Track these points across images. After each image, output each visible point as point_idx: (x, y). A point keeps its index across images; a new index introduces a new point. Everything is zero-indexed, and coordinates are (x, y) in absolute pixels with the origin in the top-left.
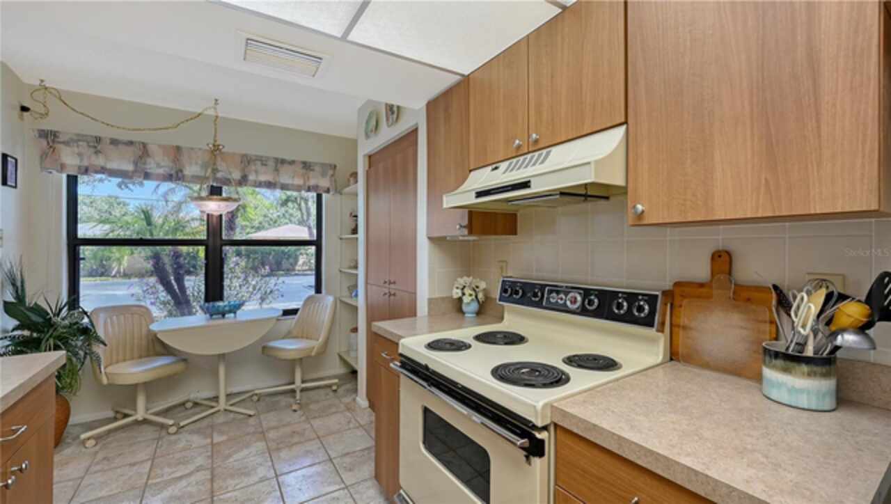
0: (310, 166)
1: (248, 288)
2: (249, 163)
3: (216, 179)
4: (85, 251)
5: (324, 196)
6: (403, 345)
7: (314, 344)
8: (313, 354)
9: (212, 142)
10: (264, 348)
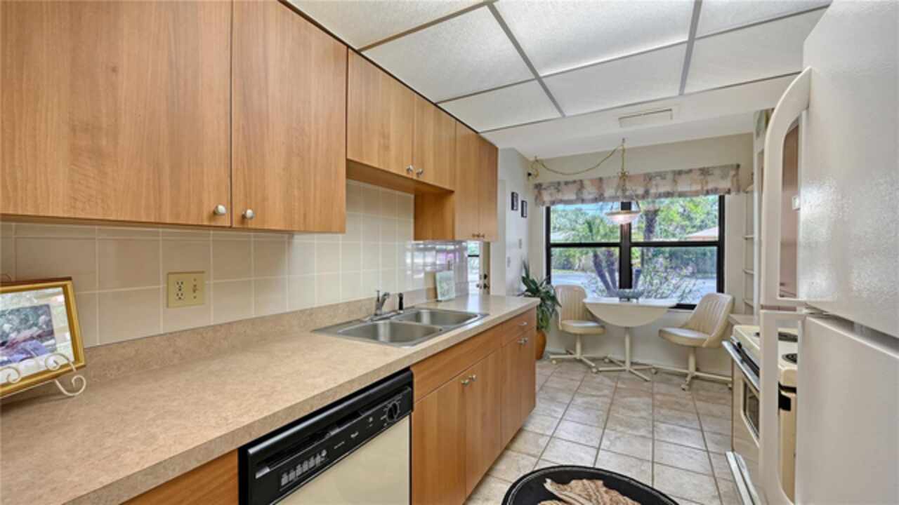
0: (708, 172)
1: (668, 285)
2: (650, 179)
3: (626, 197)
4: (555, 251)
5: (727, 197)
6: (736, 331)
7: (707, 338)
8: (704, 345)
9: (620, 170)
10: (661, 331)
